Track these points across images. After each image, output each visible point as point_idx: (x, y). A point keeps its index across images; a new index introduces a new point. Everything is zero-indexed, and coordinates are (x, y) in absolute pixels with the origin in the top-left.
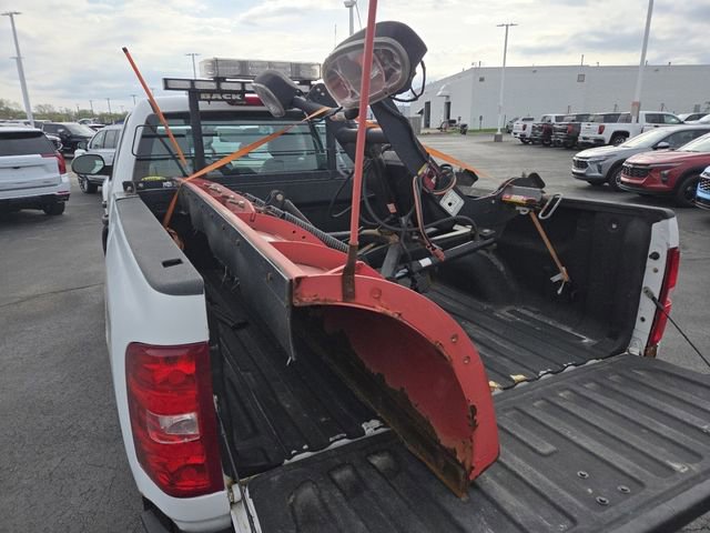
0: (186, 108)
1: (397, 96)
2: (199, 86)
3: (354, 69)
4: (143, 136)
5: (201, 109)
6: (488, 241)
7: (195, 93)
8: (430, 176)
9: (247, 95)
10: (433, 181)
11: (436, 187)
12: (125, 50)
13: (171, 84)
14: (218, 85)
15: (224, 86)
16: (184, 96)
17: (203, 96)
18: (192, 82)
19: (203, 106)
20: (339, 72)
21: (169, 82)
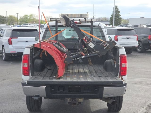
0: (55, 25)
2: (57, 20)
4: (45, 31)
7: (57, 22)
11: (87, 41)
17: (59, 22)
18: (56, 19)
19: (59, 24)
21: (51, 19)
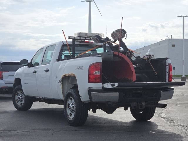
1: (123, 38)
2: (76, 38)
3: (116, 35)
5: (75, 43)
6: (141, 66)
7: (74, 40)
8: (129, 53)
9: (86, 41)
10: (130, 54)
11: (130, 55)
12: (63, 31)
13: (70, 38)
14: (80, 38)
15: (81, 38)
16: (71, 40)
20: (114, 35)
